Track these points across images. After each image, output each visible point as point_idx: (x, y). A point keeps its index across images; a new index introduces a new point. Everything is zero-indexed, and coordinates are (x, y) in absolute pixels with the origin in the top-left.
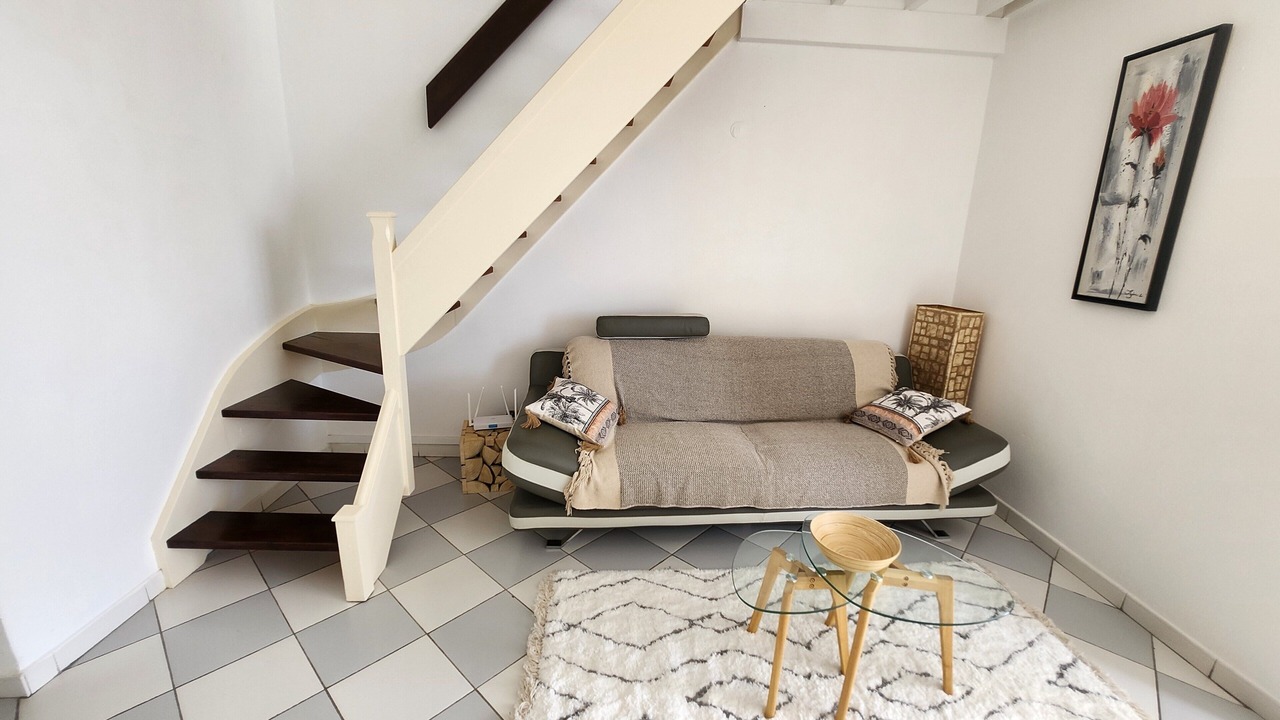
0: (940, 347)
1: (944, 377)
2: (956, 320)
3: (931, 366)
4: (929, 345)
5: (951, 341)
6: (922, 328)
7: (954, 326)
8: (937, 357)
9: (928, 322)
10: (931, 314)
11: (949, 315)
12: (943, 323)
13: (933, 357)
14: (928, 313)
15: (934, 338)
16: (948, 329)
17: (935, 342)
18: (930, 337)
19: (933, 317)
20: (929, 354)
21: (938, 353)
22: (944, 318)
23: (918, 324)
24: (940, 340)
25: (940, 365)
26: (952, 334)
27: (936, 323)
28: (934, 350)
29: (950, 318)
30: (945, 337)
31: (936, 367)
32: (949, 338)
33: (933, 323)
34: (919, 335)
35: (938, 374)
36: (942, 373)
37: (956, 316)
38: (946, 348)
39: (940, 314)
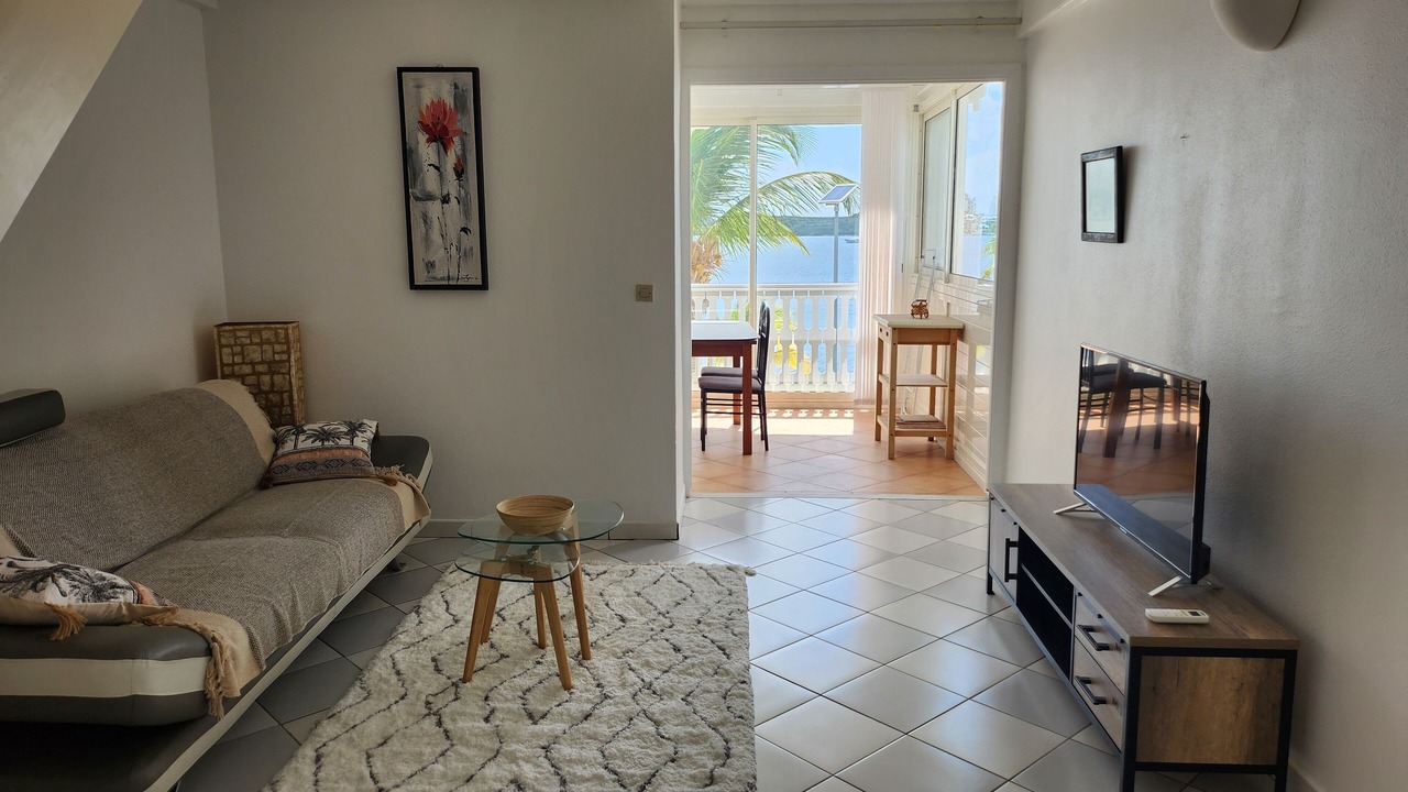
0: (272, 373)
1: (292, 406)
2: (287, 335)
3: (269, 399)
4: (255, 373)
5: (289, 360)
6: (233, 355)
7: (287, 342)
8: (273, 384)
9: (242, 346)
10: (245, 334)
11: (276, 329)
12: (268, 342)
13: (265, 388)
14: (239, 334)
15: (260, 363)
16: (278, 348)
17: (260, 368)
18: (253, 364)
19: (250, 337)
20: (259, 385)
21: (272, 380)
22: (266, 335)
23: (226, 351)
24: (270, 363)
25: (282, 393)
26: (288, 352)
27: (257, 344)
28: (266, 379)
29: (276, 334)
30: (277, 357)
31: (275, 397)
32: (285, 357)
33: (252, 344)
34: (234, 364)
35: (281, 405)
36: (287, 402)
37: (286, 330)
38: (284, 371)
39: (260, 331)
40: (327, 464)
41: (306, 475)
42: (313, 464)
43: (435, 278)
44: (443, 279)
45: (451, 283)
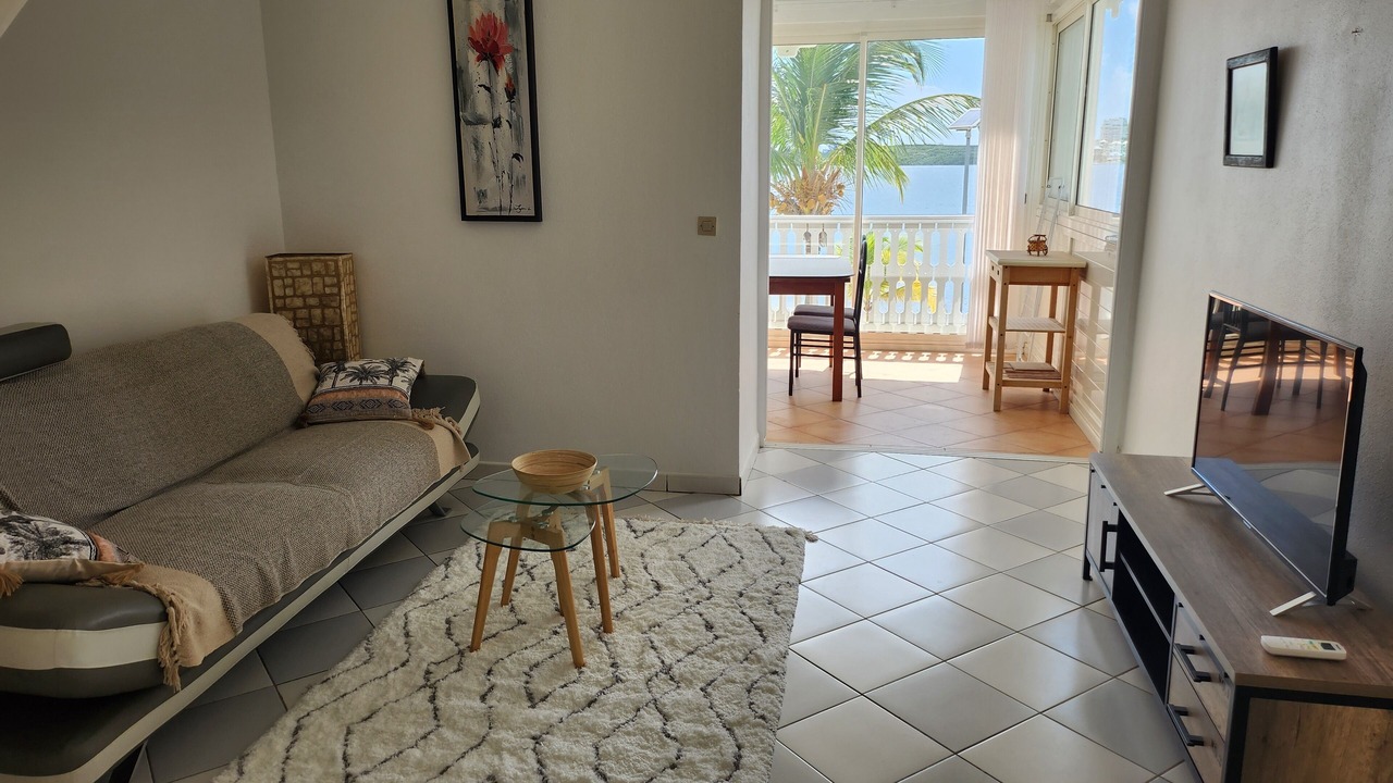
0: (323, 306)
1: (343, 340)
2: (337, 267)
3: (318, 333)
4: (306, 306)
5: (339, 294)
6: (285, 287)
7: (338, 275)
8: (324, 318)
9: (293, 278)
10: (296, 265)
11: (326, 261)
12: (319, 274)
13: (317, 321)
14: (290, 265)
15: (310, 296)
16: (328, 280)
17: (312, 301)
18: (304, 296)
19: (300, 269)
20: (310, 318)
21: (323, 314)
22: (317, 267)
23: (278, 282)
24: (322, 296)
25: (332, 328)
26: (338, 285)
27: (307, 276)
28: (317, 312)
29: (327, 267)
30: (328, 291)
31: (326, 333)
32: (335, 290)
33: (302, 276)
34: (284, 297)
35: (333, 340)
36: (338, 337)
37: (336, 262)
38: (334, 304)
39: (310, 263)
40: (364, 404)
41: (341, 415)
42: (350, 404)
43: (487, 209)
44: (494, 209)
45: (504, 214)
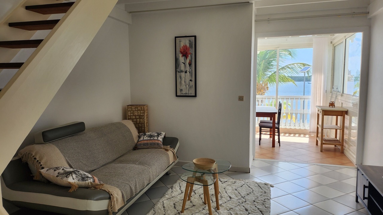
0: (140, 118)
1: (144, 127)
2: (144, 108)
3: (138, 125)
6: (131, 113)
7: (144, 110)
8: (140, 121)
9: (133, 111)
12: (139, 110)
13: (138, 122)
14: (133, 108)
15: (137, 116)
16: (142, 112)
17: (137, 117)
18: (135, 116)
19: (135, 109)
20: (136, 122)
21: (140, 120)
22: (139, 108)
23: (129, 112)
24: (140, 116)
25: (142, 124)
26: (144, 113)
27: (137, 111)
28: (138, 120)
29: (141, 108)
30: (141, 114)
31: (140, 125)
32: (143, 114)
33: (135, 111)
34: (131, 116)
35: (142, 127)
36: (143, 126)
37: (144, 107)
38: (143, 118)
39: (137, 107)
40: (151, 144)
41: (145, 147)
42: (147, 144)
43: (182, 94)
44: (185, 94)
45: (187, 95)
